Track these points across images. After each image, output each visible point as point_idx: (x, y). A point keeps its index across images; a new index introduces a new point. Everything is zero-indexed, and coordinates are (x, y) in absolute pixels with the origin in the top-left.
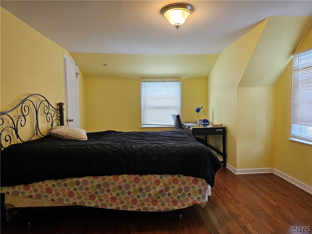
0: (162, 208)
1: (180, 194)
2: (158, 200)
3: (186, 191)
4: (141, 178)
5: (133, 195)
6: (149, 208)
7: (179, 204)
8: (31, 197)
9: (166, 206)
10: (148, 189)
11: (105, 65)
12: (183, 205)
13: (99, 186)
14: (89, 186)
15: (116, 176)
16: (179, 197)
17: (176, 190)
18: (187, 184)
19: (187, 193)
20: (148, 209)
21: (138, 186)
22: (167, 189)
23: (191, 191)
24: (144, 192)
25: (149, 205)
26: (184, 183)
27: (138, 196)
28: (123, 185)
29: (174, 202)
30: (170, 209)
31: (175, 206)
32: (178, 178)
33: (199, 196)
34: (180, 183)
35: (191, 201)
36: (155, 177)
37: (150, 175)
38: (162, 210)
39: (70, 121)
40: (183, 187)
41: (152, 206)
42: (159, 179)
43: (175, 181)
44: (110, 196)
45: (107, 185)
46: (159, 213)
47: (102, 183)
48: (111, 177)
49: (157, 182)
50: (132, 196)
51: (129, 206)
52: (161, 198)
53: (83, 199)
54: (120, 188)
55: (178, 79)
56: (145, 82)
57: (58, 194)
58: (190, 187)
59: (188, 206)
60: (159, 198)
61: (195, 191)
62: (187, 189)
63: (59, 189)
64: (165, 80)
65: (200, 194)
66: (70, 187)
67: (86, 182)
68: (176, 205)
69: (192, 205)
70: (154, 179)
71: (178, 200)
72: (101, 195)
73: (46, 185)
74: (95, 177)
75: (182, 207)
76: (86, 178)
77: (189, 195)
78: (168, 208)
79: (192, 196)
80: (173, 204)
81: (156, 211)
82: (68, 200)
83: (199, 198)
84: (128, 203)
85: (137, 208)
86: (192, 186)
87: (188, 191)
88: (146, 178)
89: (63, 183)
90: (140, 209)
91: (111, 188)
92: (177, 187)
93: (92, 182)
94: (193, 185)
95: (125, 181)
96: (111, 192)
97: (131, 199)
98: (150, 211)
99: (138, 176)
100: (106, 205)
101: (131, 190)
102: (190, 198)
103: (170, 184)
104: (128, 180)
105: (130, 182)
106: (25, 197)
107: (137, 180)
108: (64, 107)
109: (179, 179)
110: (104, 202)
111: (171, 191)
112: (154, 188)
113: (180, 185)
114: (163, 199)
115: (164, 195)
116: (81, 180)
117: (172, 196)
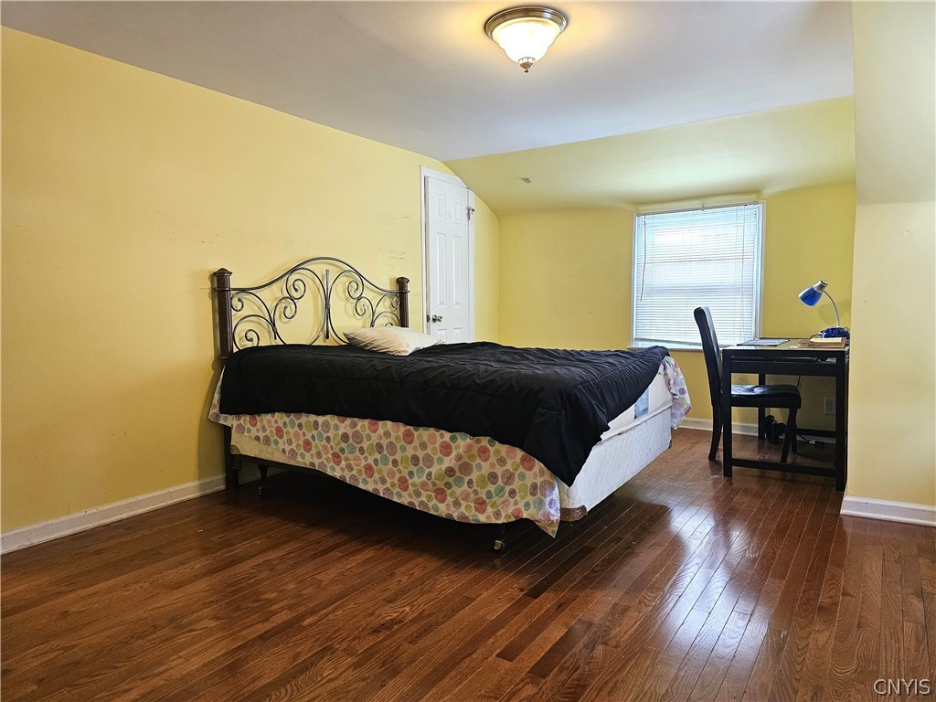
0: (454, 512)
1: (492, 488)
2: (449, 492)
3: (506, 484)
4: (416, 434)
5: (401, 468)
6: (430, 505)
7: (490, 510)
8: (257, 438)
9: (463, 509)
10: (429, 461)
11: (527, 180)
12: (498, 514)
13: (345, 437)
14: (331, 434)
15: (374, 421)
16: (489, 494)
17: (483, 476)
18: (509, 466)
19: (508, 489)
20: (426, 506)
21: (410, 452)
22: (466, 468)
23: (516, 485)
24: (421, 468)
25: (430, 498)
26: (502, 461)
27: (411, 474)
28: (384, 442)
29: (480, 504)
30: (470, 518)
31: (480, 512)
32: (490, 447)
33: (530, 498)
34: (493, 459)
35: (511, 509)
36: (442, 436)
37: (432, 430)
38: (455, 516)
39: (434, 320)
40: (499, 471)
41: (434, 501)
42: (448, 440)
43: (483, 452)
44: (363, 463)
45: (357, 436)
46: (448, 522)
47: (350, 432)
48: (366, 422)
49: (446, 449)
50: (400, 471)
51: (394, 492)
52: (455, 488)
53: (323, 459)
54: (380, 447)
55: (754, 197)
56: (645, 215)
57: (290, 442)
58: (516, 476)
59: (505, 521)
60: (448, 485)
61: (526, 485)
62: (509, 478)
63: (292, 431)
64: (709, 202)
65: (533, 494)
66: (306, 432)
67: (326, 425)
68: (483, 511)
69: (514, 520)
70: (439, 441)
71: (488, 501)
72: (349, 456)
73: (276, 422)
74: (340, 418)
75: (494, 521)
76: (328, 417)
77: (512, 493)
78: (467, 514)
79: (517, 498)
80: (475, 508)
81: (444, 515)
82: (303, 456)
83: (527, 505)
84: (393, 485)
85: (410, 500)
86: (519, 471)
87: (511, 484)
88: (424, 434)
89: (297, 422)
90: (413, 504)
91: (365, 445)
92: (486, 468)
93: (337, 426)
94: (521, 469)
95: (387, 434)
96: (366, 454)
97: (398, 476)
98: (432, 512)
99: (411, 428)
100: (357, 480)
101: (398, 456)
102: (512, 501)
103: (472, 457)
104: (393, 435)
105: (397, 438)
106: (250, 437)
107: (408, 438)
108: (409, 287)
109: (492, 449)
110: (354, 472)
111: (474, 476)
112: (440, 461)
113: (493, 466)
114: (458, 491)
115: (459, 481)
116: (321, 419)
117: (475, 487)
